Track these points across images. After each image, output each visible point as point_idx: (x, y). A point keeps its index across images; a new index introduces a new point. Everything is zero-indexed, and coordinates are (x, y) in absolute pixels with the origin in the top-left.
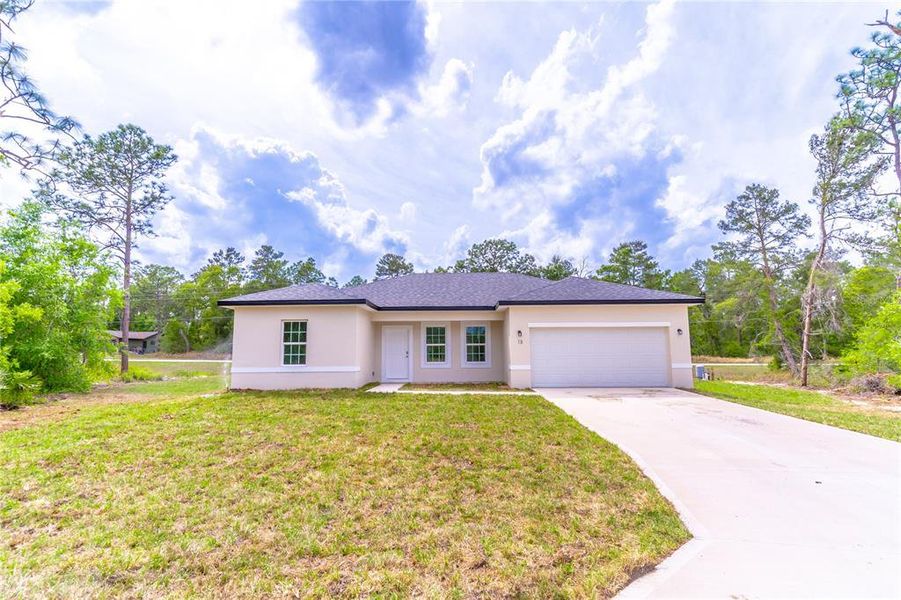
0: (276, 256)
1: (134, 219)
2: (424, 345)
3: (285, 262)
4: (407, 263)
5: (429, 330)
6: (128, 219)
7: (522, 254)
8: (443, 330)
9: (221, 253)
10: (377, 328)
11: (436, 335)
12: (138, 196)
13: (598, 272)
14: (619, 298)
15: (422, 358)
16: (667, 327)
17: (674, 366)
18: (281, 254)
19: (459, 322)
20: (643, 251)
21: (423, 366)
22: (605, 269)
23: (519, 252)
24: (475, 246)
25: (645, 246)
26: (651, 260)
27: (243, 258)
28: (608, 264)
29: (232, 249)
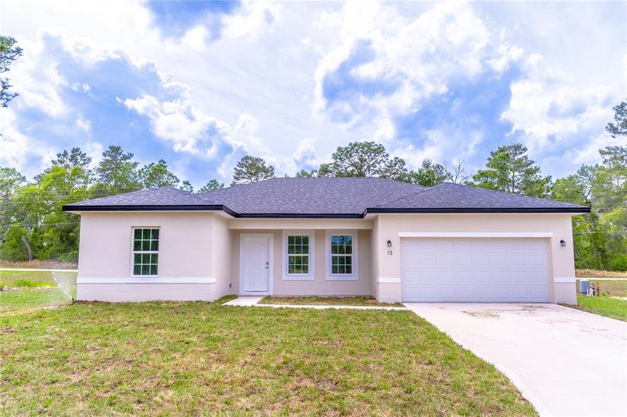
0: (125, 158)
2: (285, 256)
3: (135, 164)
4: (267, 165)
5: (291, 239)
7: (391, 157)
8: (306, 240)
9: (65, 154)
10: (235, 236)
11: (298, 244)
13: (474, 178)
14: (497, 206)
16: (548, 239)
17: (556, 280)
18: (131, 155)
19: (324, 231)
20: (524, 155)
21: (284, 277)
22: (482, 174)
23: (387, 155)
24: (339, 149)
25: (525, 149)
26: (532, 165)
27: (90, 160)
28: (485, 169)
29: (77, 150)
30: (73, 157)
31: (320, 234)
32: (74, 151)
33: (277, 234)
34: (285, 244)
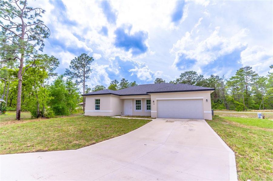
0: (126, 81)
1: (86, 75)
2: (135, 105)
3: (128, 83)
5: (137, 101)
6: (84, 75)
7: (199, 75)
8: (140, 101)
9: (113, 81)
10: (123, 101)
11: (138, 102)
12: (86, 70)
14: (185, 90)
15: (135, 108)
16: (203, 99)
18: (127, 80)
19: (144, 98)
20: (251, 70)
21: (135, 111)
22: (233, 78)
23: (197, 74)
24: (182, 74)
25: (251, 68)
26: (254, 73)
27: (119, 82)
28: (235, 76)
29: (116, 80)
30: (115, 82)
31: (143, 99)
32: (115, 80)
33: (133, 99)
34: (135, 102)
